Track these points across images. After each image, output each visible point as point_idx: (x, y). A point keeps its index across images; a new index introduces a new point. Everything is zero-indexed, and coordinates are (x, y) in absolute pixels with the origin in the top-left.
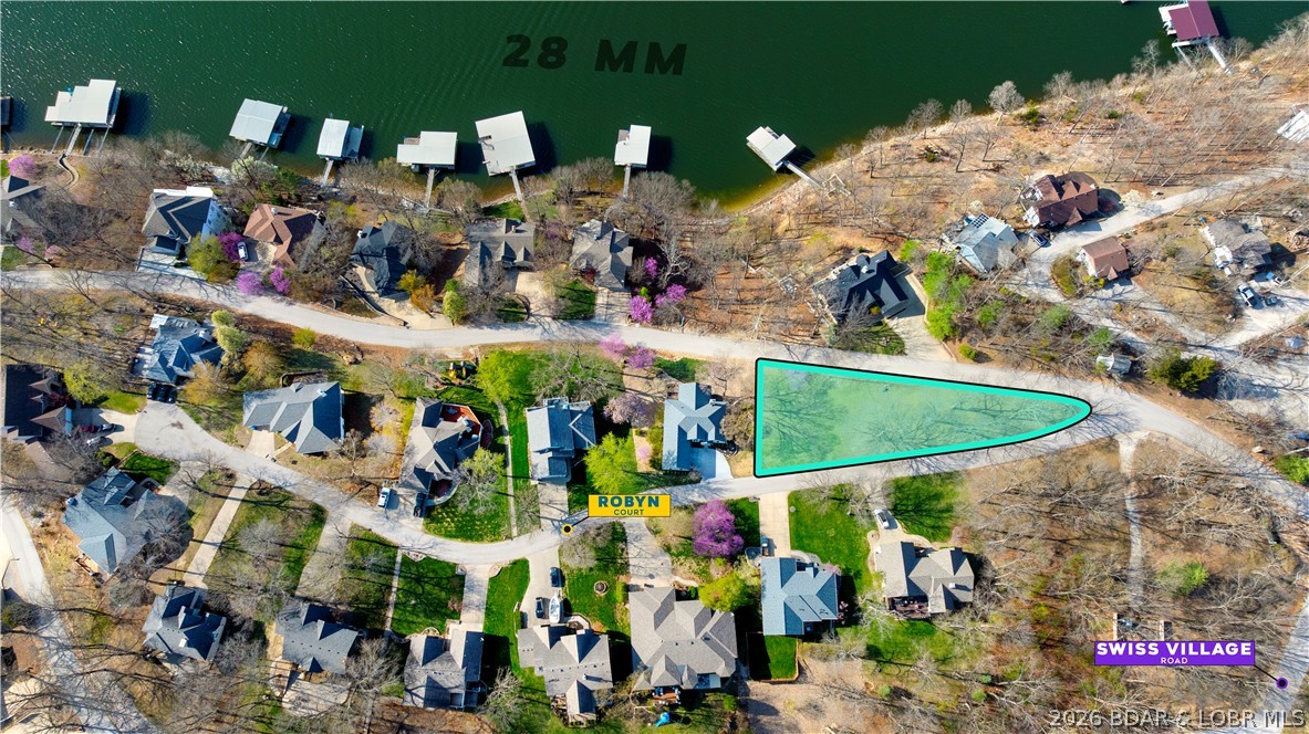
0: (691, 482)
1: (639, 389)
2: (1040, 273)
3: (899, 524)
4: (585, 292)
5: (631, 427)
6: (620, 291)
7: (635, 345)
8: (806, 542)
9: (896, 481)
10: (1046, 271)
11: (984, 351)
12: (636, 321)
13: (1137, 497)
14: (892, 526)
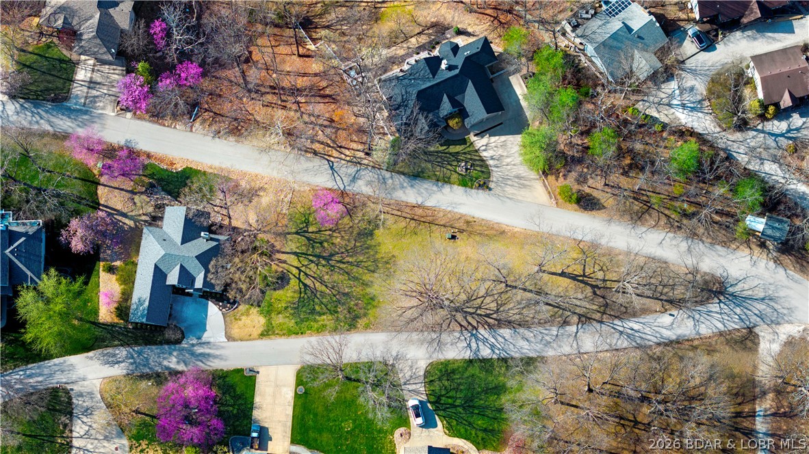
0: (169, 342)
1: (119, 207)
2: (692, 89)
3: (439, 423)
4: (61, 61)
5: (99, 259)
6: (110, 63)
7: (122, 143)
8: (312, 435)
9: (447, 363)
10: (701, 87)
11: (595, 194)
12: (127, 109)
13: (774, 415)
14: (429, 424)
